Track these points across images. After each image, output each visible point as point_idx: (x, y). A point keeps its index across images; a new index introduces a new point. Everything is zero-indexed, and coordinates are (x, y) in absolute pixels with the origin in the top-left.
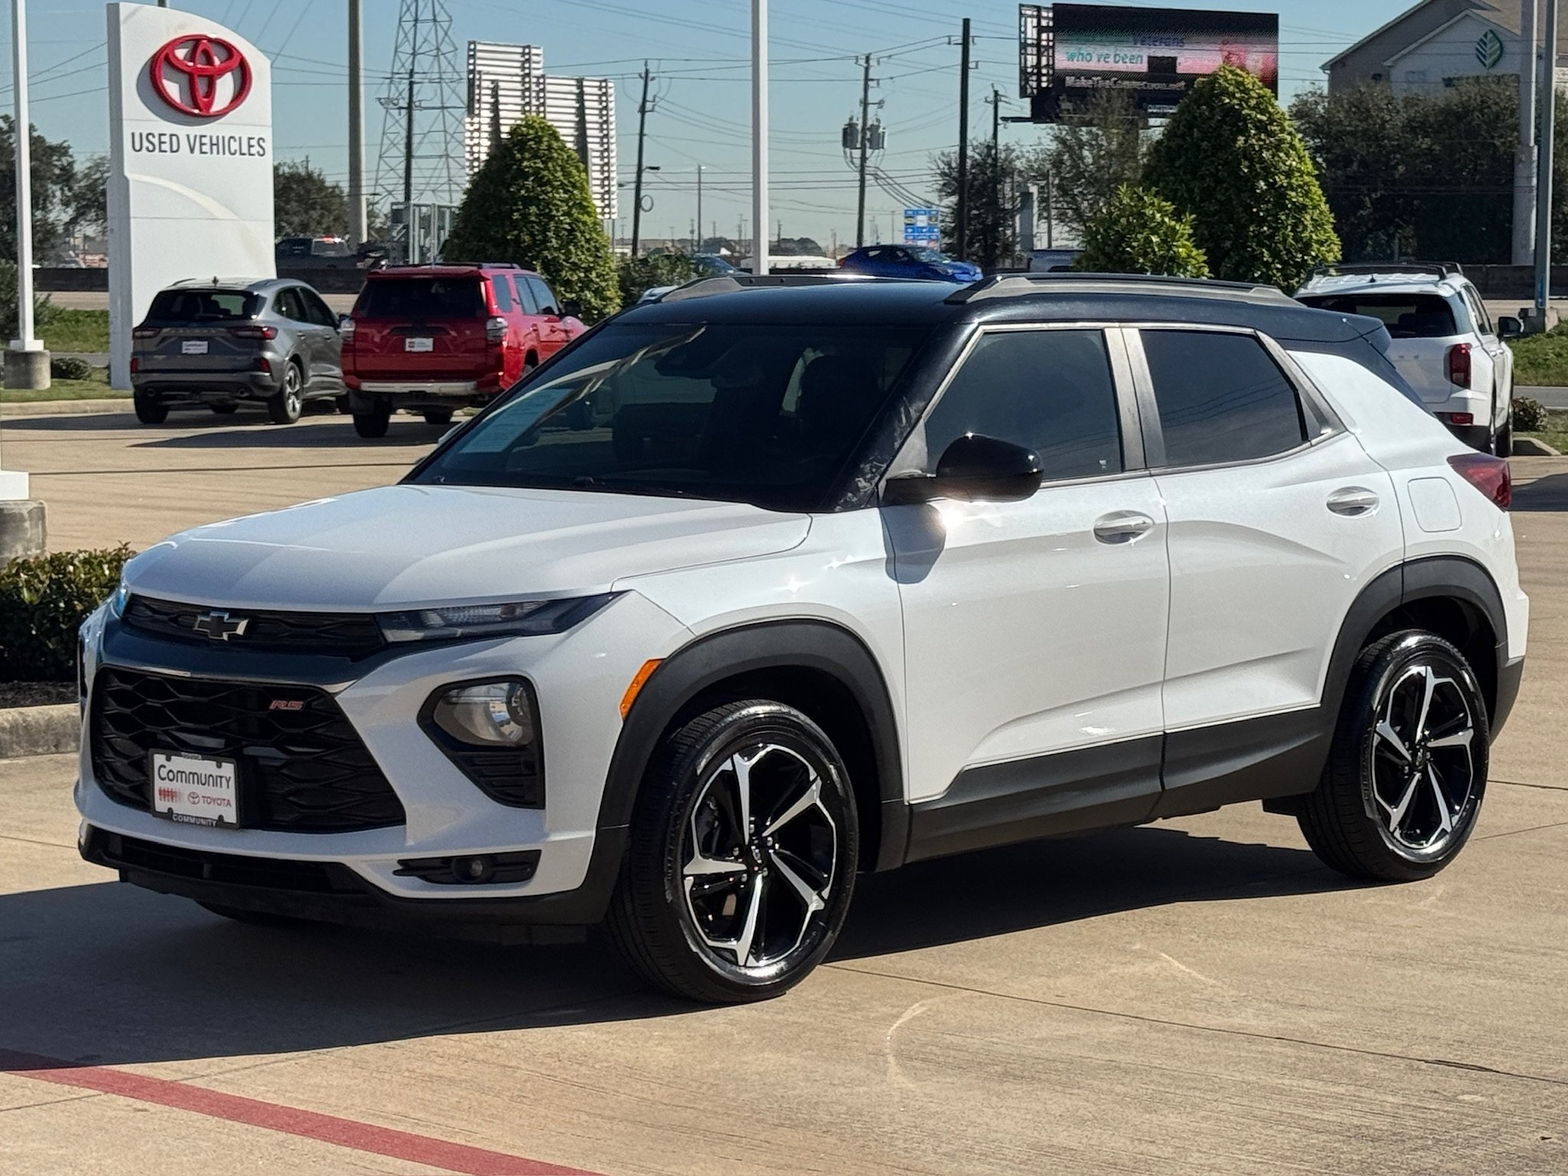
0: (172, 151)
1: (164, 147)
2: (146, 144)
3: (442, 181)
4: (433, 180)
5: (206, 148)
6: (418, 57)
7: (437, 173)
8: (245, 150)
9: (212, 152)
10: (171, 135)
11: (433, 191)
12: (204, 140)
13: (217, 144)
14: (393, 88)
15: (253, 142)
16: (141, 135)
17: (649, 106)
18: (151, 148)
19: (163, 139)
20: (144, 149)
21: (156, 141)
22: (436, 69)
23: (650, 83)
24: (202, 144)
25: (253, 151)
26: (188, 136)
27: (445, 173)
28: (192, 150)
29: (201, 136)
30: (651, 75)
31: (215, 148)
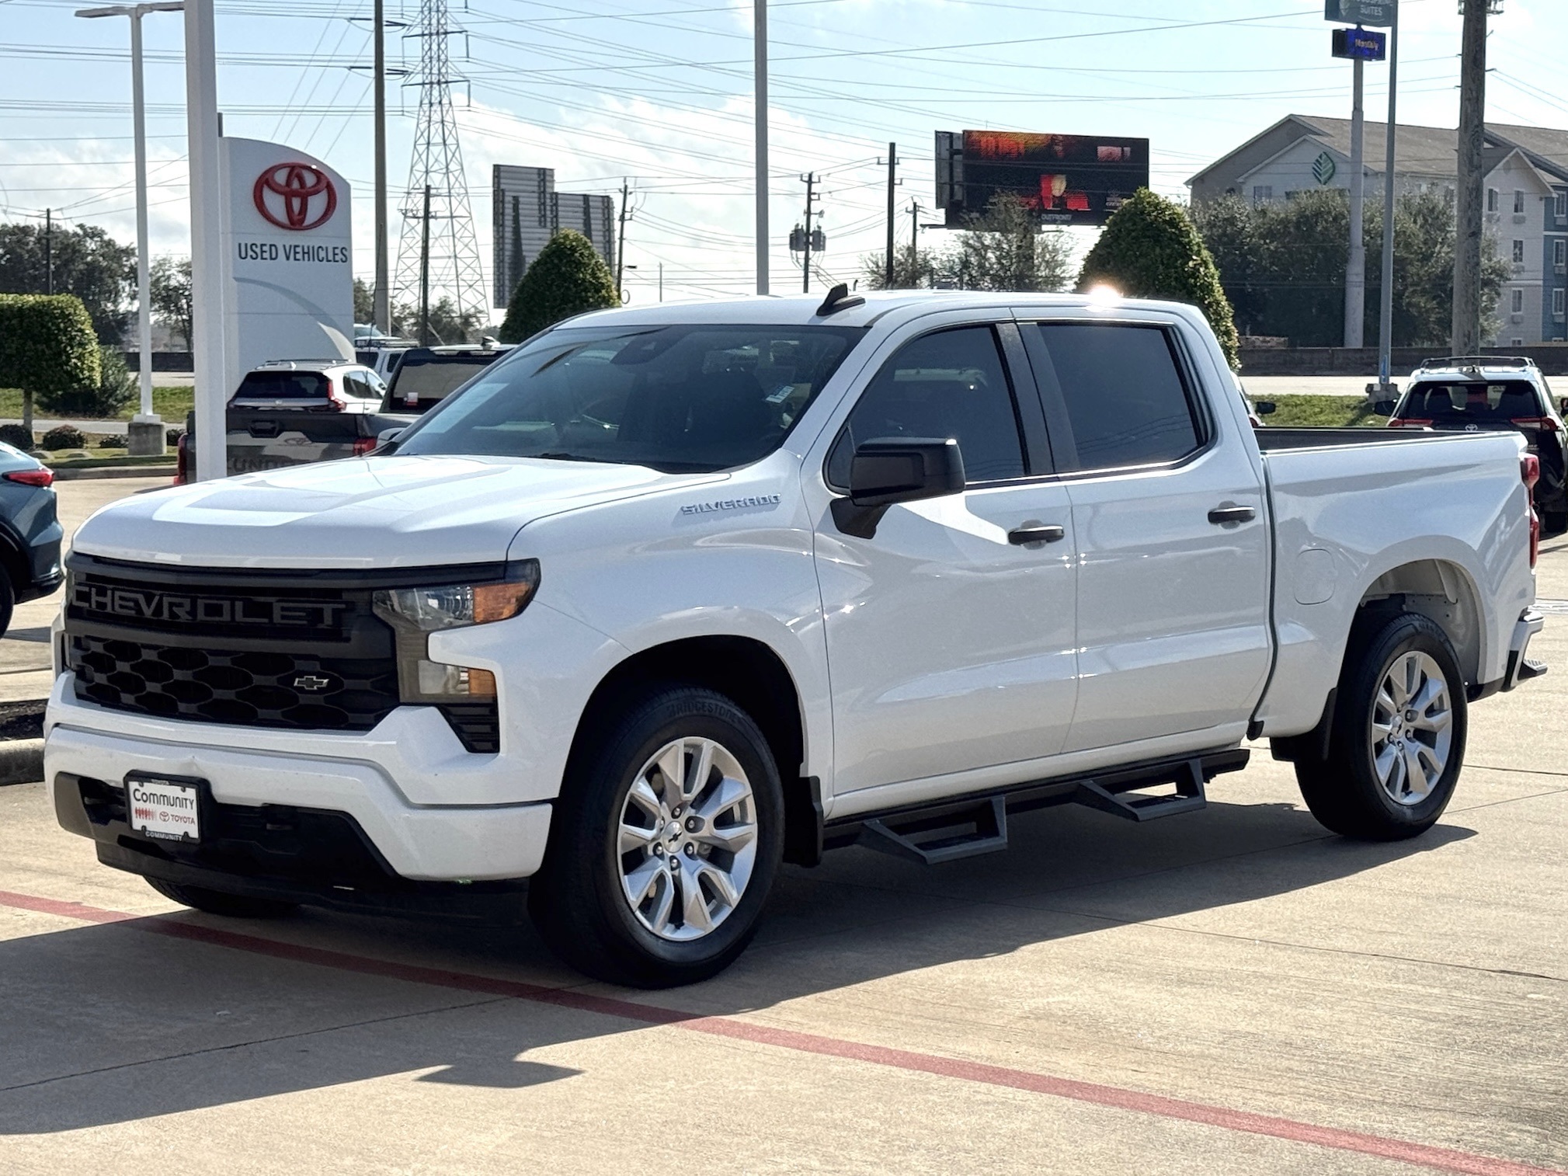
0: (272, 259)
1: (265, 255)
2: (250, 253)
3: (449, 278)
4: (443, 278)
5: (299, 256)
6: (430, 174)
7: (446, 271)
8: (331, 257)
9: (304, 259)
10: (271, 246)
11: (444, 286)
12: (298, 250)
13: (308, 253)
14: (410, 200)
15: (337, 251)
16: (246, 245)
17: (627, 216)
18: (254, 256)
19: (264, 248)
20: (249, 257)
21: (258, 250)
22: (446, 185)
23: (628, 196)
24: (296, 253)
25: (337, 258)
26: (284, 246)
27: (453, 271)
28: (288, 258)
29: (296, 246)
30: (629, 190)
31: (306, 256)
